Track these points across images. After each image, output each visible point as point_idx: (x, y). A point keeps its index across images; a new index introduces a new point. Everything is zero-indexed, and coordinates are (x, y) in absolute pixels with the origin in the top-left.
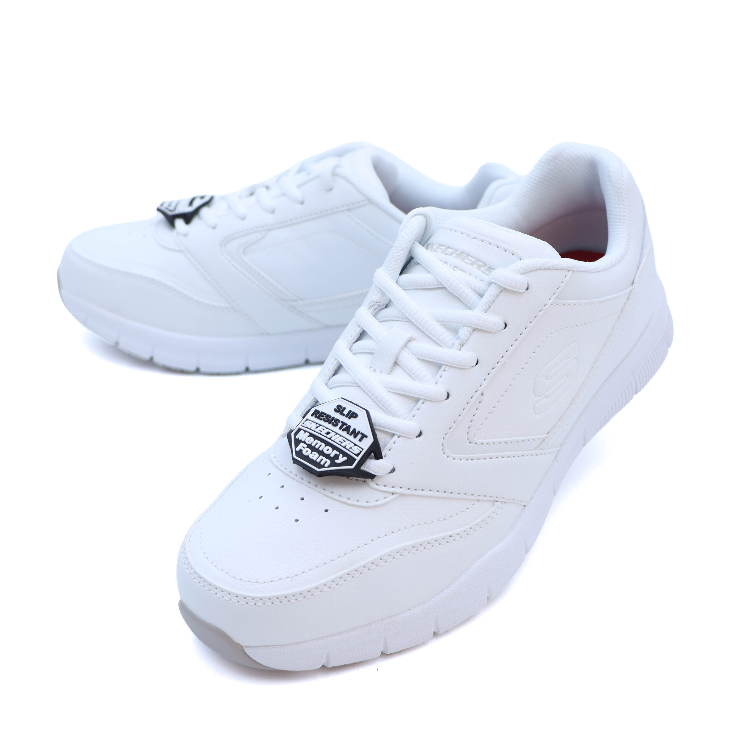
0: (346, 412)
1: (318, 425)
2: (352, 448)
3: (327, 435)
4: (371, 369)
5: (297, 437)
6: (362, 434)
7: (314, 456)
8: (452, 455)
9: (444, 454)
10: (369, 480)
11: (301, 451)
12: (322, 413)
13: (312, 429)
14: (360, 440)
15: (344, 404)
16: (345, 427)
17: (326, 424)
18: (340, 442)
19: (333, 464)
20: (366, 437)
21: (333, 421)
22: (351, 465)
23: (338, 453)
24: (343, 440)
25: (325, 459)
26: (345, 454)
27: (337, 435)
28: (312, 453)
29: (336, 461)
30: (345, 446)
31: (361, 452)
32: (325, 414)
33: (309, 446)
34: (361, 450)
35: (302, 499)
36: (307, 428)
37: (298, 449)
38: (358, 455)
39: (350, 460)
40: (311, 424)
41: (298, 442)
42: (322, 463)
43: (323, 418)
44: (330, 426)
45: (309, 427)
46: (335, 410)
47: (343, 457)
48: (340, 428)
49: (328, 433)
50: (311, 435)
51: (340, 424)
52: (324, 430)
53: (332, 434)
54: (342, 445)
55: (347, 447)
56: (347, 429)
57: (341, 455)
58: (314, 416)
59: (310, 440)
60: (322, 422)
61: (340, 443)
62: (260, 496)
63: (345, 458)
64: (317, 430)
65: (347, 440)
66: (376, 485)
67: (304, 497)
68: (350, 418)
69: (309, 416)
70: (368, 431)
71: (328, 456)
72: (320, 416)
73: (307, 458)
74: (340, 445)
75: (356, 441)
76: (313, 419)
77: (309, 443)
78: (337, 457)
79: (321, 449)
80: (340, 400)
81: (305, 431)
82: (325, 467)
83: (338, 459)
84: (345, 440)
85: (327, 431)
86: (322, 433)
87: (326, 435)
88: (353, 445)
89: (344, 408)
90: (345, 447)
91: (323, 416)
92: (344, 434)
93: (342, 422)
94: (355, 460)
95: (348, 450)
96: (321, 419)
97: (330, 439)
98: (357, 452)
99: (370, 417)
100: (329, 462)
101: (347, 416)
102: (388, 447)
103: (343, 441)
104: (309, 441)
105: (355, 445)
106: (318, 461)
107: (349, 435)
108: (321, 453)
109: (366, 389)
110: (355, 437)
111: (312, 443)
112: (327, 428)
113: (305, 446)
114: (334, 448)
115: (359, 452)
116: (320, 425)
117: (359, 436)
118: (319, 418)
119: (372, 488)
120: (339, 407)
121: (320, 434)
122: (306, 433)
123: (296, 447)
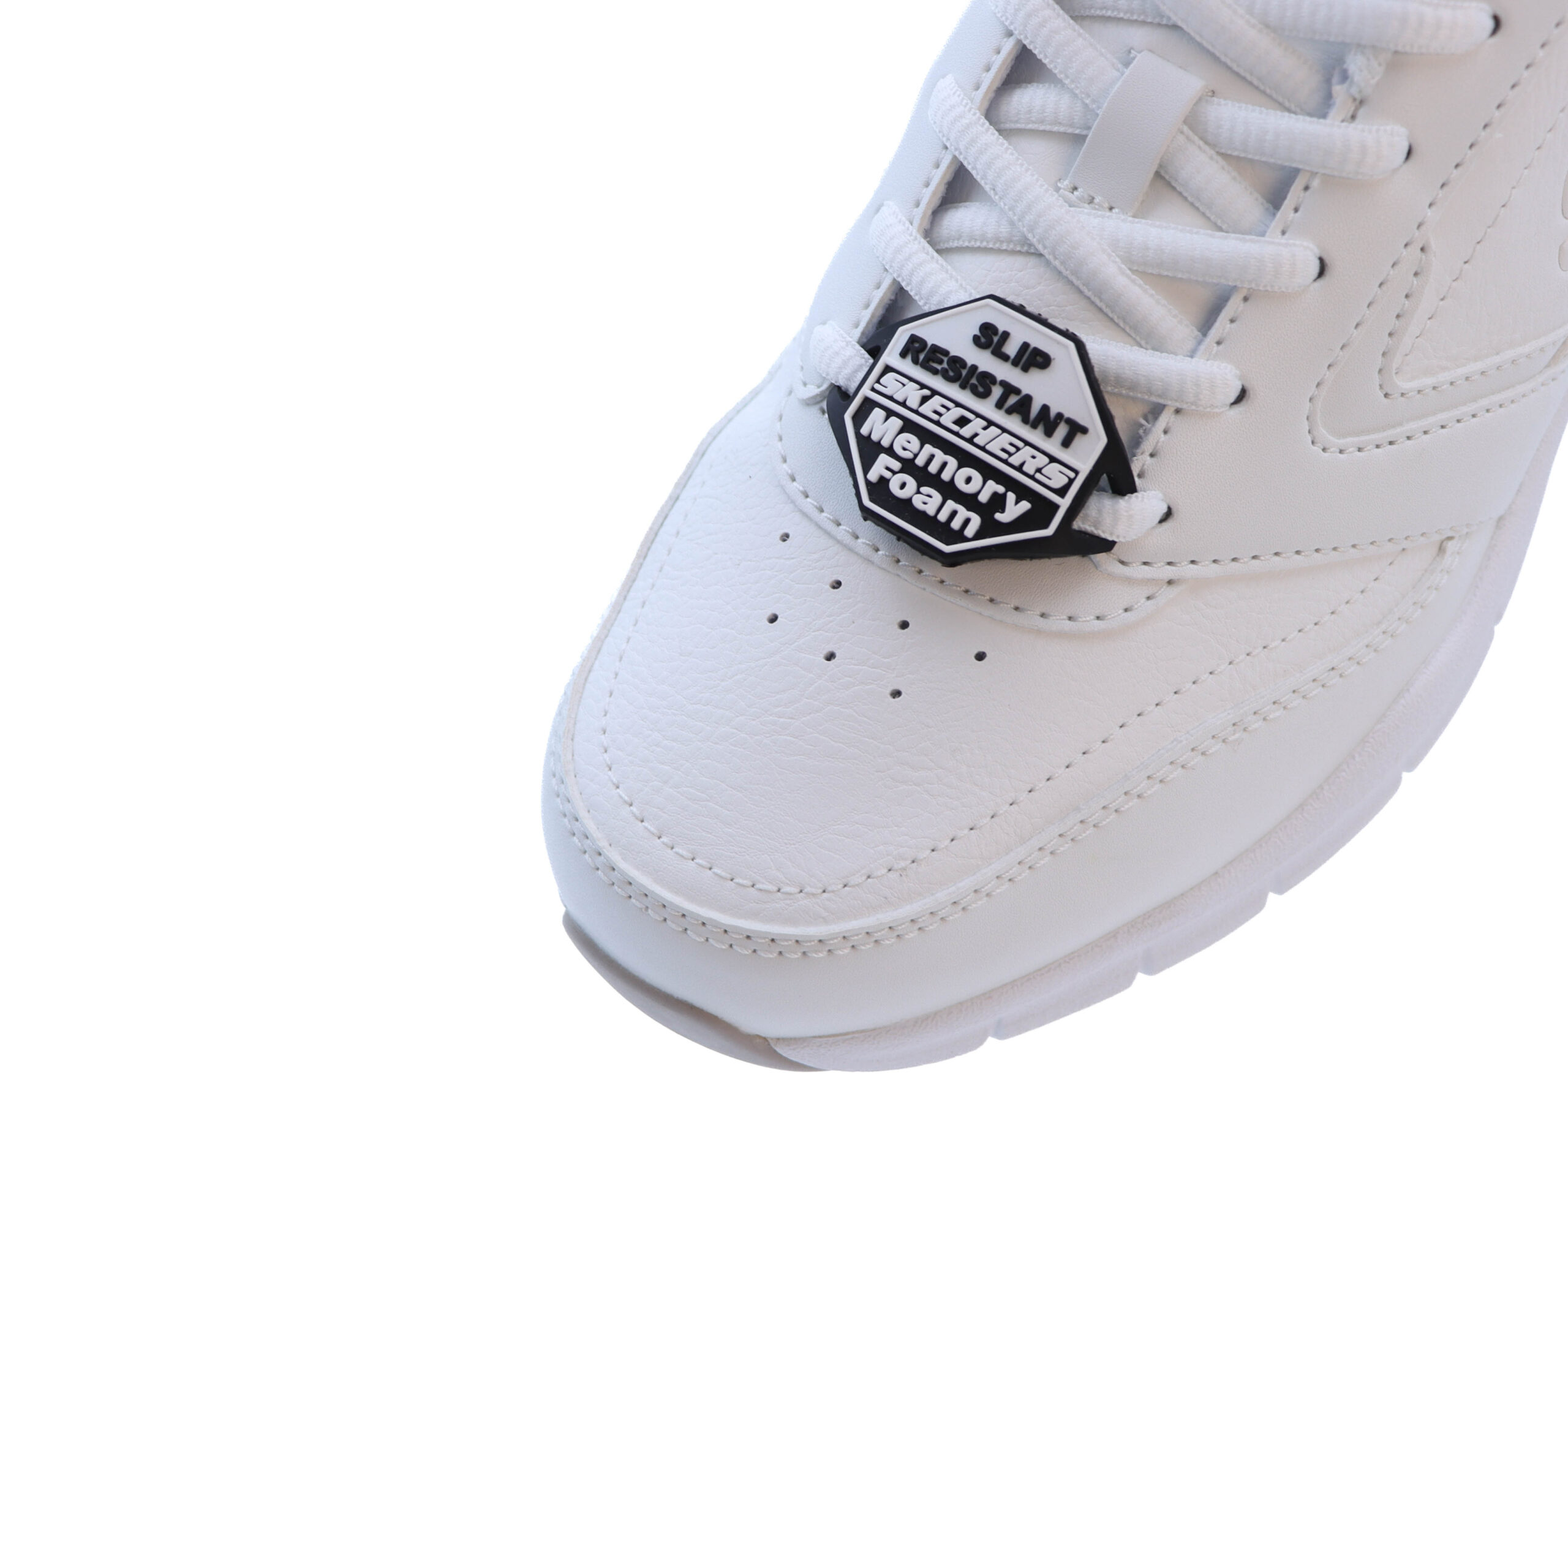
0: (1011, 348)
1: (926, 392)
2: (1043, 471)
3: (961, 427)
4: (1075, 193)
5: (864, 431)
6: (1070, 422)
7: (929, 501)
8: (1336, 441)
9: (1313, 443)
10: (1100, 557)
11: (883, 481)
12: (935, 349)
13: (908, 403)
14: (1066, 443)
15: (1004, 319)
16: (1013, 400)
17: (953, 390)
18: (1003, 450)
19: (989, 527)
20: (1084, 430)
21: (974, 381)
22: (1046, 526)
23: (1001, 489)
24: (1012, 444)
25: (963, 513)
26: (1023, 492)
27: (993, 428)
28: (918, 492)
29: (998, 516)
30: (1023, 464)
31: (1071, 481)
32: (946, 353)
33: (908, 466)
34: (1072, 475)
35: (904, 625)
36: (891, 398)
37: (873, 476)
38: (1062, 492)
39: (1042, 511)
40: (904, 385)
41: (871, 450)
42: (956, 524)
43: (939, 367)
44: (965, 397)
45: (899, 397)
46: (976, 340)
47: (1017, 502)
48: (999, 405)
49: (962, 422)
50: (908, 426)
51: (997, 392)
52: (948, 409)
53: (977, 425)
54: (1011, 460)
55: (1029, 468)
56: (1022, 407)
57: (1011, 497)
58: (909, 358)
59: (906, 445)
60: (937, 382)
61: (1004, 456)
62: (769, 613)
63: (1025, 505)
64: (926, 409)
65: (1027, 443)
66: (1120, 565)
67: (908, 620)
68: (1025, 369)
69: (891, 355)
70: (1086, 412)
71: (970, 501)
72: (928, 359)
73: (904, 508)
74: (1005, 462)
75: (1052, 445)
76: (906, 366)
77: (907, 455)
78: (998, 501)
79: (946, 476)
80: (987, 305)
81: (890, 413)
82: (967, 540)
83: (1002, 510)
84: (1020, 444)
85: (958, 412)
86: (944, 420)
87: (956, 428)
88: (1047, 460)
89: (1006, 335)
90: (1019, 469)
91: (941, 362)
92: (1013, 423)
93: (1004, 384)
94: (1056, 507)
95: (1032, 477)
96: (935, 372)
97: (970, 440)
98: (1059, 482)
99: (1089, 360)
100: (976, 521)
101: (1015, 363)
102: (1147, 446)
103: (1012, 450)
104: (904, 449)
105: (1053, 459)
106: (943, 517)
107: (1028, 427)
108: (949, 491)
109: (1063, 263)
110: (1049, 433)
111: (916, 456)
112: (958, 405)
113: (896, 465)
114: (989, 472)
115: (1066, 480)
116: (934, 392)
117: (1062, 431)
118: (926, 366)
119: (1112, 577)
120: (987, 329)
121: (938, 423)
122: (893, 419)
123: (866, 469)
